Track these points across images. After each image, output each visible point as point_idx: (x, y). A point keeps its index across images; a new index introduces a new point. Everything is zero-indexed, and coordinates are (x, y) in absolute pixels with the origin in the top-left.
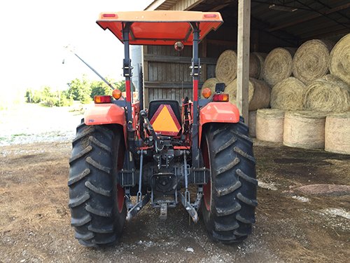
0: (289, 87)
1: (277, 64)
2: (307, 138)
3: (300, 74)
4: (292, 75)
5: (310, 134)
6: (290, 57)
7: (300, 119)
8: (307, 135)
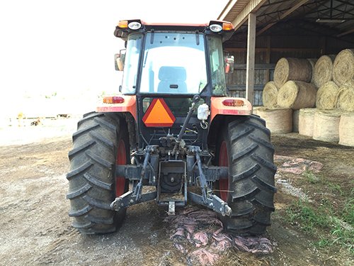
0: (328, 90)
1: (322, 69)
2: (327, 133)
3: (336, 78)
4: (332, 80)
5: (330, 130)
6: (331, 63)
7: (322, 117)
8: (327, 130)
